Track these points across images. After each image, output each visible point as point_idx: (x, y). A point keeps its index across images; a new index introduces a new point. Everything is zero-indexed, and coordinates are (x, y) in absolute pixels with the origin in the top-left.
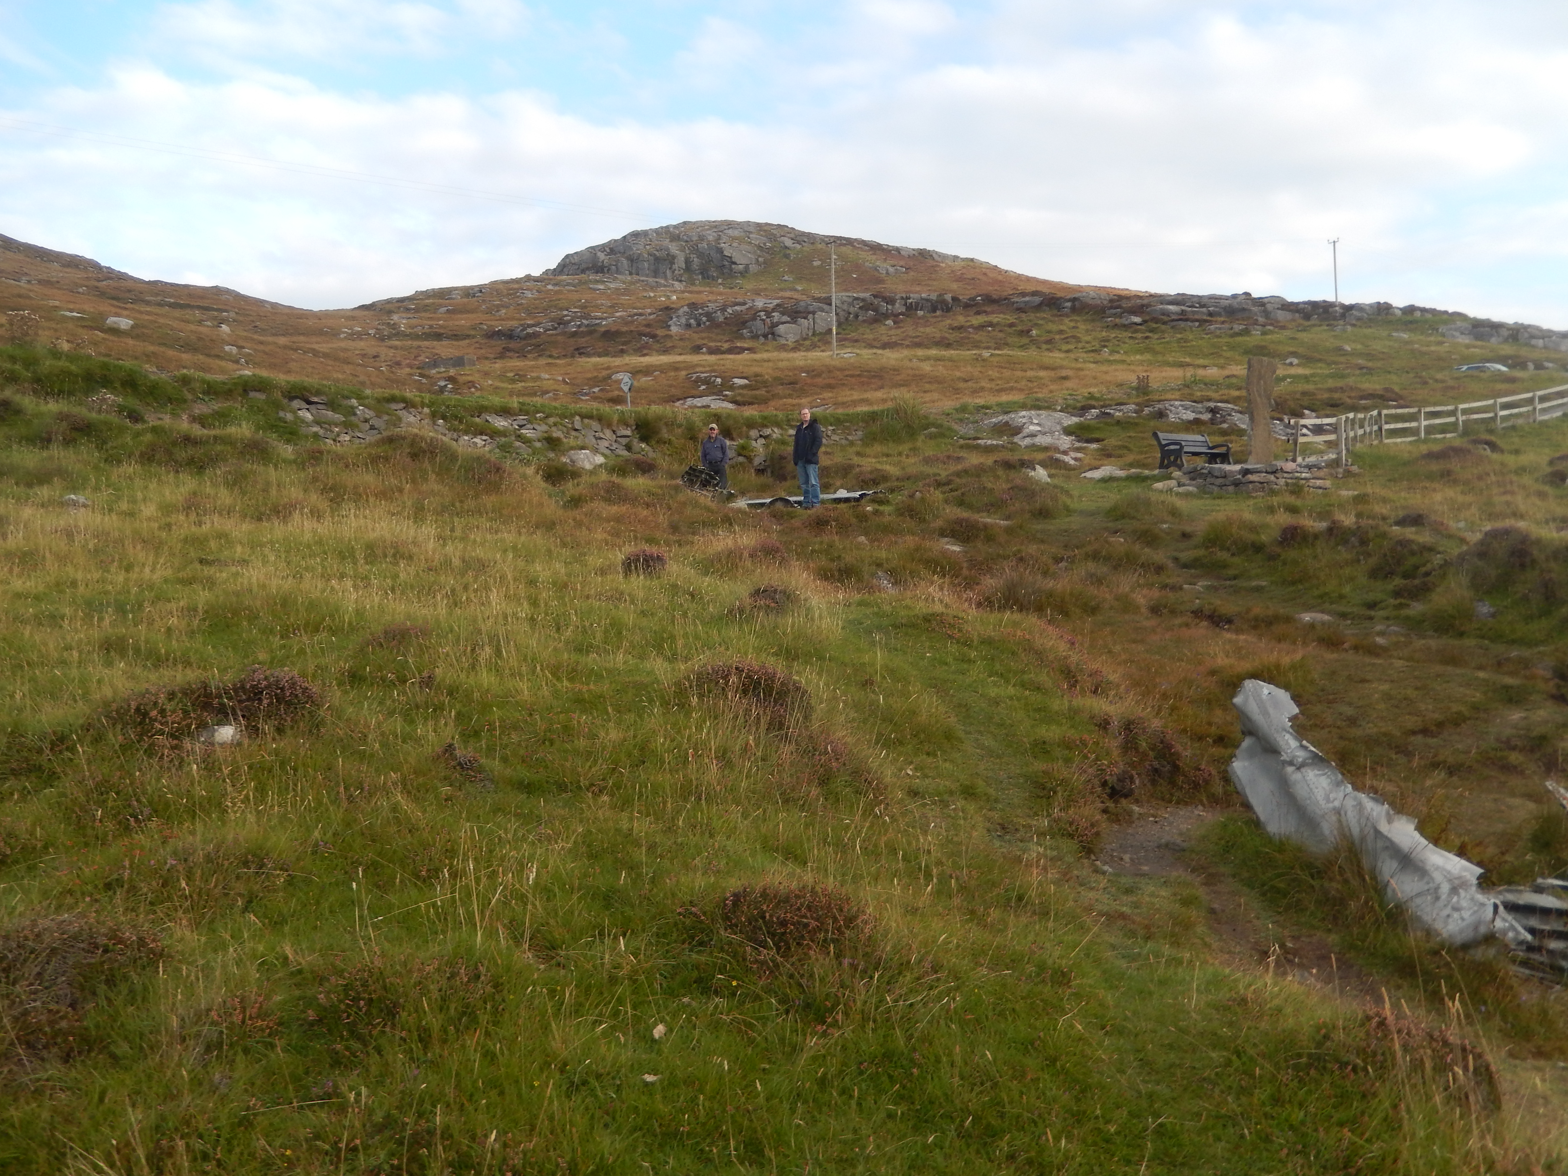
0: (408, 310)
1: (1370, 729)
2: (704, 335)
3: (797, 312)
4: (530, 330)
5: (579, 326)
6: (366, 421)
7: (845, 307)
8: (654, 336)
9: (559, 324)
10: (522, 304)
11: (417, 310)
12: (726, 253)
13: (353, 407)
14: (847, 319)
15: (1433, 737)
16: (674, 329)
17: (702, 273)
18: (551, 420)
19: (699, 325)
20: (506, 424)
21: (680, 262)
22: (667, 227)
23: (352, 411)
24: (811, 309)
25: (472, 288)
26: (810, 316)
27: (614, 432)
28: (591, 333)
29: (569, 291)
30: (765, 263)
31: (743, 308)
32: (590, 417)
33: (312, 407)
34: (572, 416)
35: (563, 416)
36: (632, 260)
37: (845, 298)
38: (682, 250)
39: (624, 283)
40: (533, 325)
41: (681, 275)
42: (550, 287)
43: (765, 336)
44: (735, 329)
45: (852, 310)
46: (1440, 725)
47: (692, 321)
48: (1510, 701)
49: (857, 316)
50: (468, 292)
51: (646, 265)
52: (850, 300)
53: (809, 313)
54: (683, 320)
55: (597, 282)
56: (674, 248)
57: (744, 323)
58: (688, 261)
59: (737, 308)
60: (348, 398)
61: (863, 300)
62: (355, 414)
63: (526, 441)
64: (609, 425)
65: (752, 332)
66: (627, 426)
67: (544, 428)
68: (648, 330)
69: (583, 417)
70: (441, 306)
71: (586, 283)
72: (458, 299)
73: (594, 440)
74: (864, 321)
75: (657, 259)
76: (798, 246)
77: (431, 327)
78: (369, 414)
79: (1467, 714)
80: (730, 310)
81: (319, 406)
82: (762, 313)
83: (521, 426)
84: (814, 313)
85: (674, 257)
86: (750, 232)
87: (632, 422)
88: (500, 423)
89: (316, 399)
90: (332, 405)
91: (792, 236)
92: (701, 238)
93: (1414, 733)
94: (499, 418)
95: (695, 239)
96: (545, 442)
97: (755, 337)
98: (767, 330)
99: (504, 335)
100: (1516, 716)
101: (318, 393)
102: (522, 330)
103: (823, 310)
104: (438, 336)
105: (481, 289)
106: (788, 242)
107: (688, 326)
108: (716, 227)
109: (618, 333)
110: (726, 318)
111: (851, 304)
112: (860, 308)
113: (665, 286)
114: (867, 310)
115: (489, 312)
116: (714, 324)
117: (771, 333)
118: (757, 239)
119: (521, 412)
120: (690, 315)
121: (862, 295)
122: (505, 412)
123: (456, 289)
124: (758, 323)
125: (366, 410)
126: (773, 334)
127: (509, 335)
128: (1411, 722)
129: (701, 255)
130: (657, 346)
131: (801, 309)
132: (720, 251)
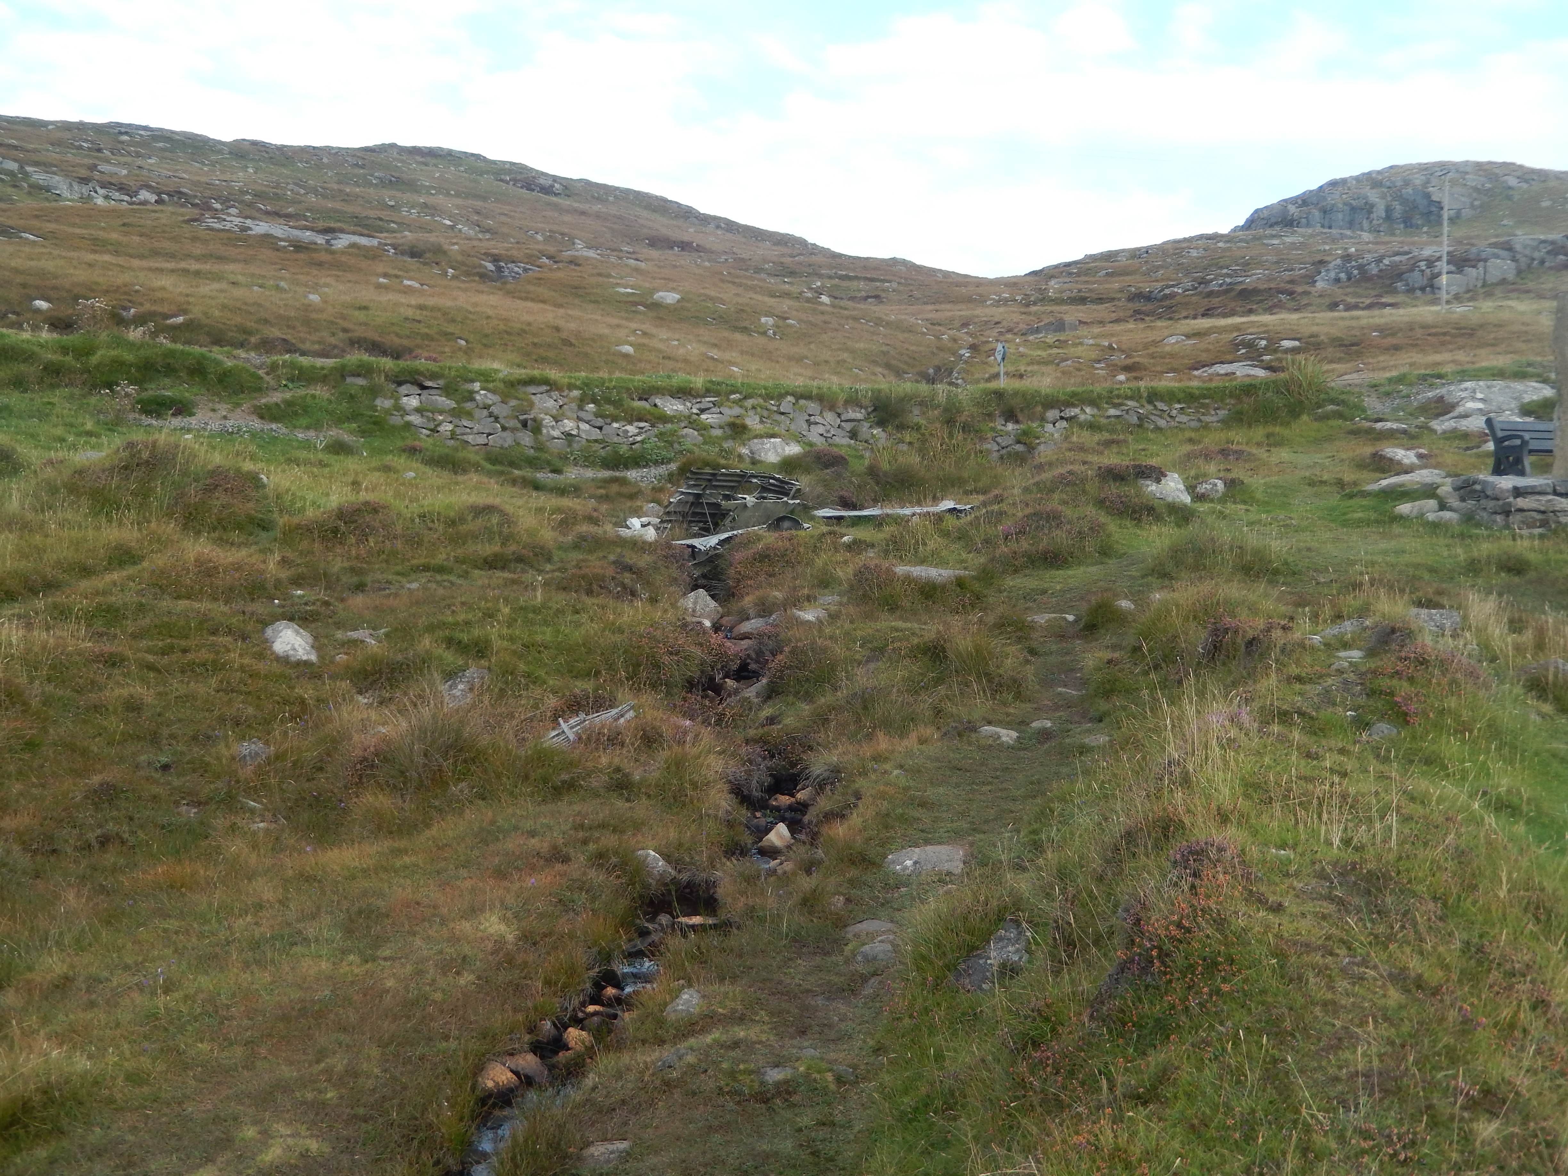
0: (1070, 274)
2: (1349, 290)
3: (1466, 260)
4: (1167, 291)
5: (1221, 285)
6: (486, 407)
7: (1527, 252)
8: (1291, 293)
9: (1200, 284)
10: (1182, 264)
11: (1078, 274)
12: (1434, 198)
13: (472, 392)
14: (1529, 266)
16: (1320, 285)
17: (1405, 222)
18: (749, 403)
19: (1349, 279)
20: (681, 408)
21: (1380, 211)
22: (1370, 173)
23: (470, 396)
24: (1483, 255)
25: (1139, 249)
26: (1481, 264)
27: (839, 415)
28: (1227, 292)
29: (1239, 248)
30: (1481, 206)
31: (1403, 258)
32: (808, 397)
33: (425, 392)
34: (781, 396)
35: (768, 397)
36: (1325, 211)
37: (1530, 242)
38: (1383, 197)
39: (1303, 236)
40: (1173, 286)
41: (1379, 225)
42: (1220, 245)
43: (1423, 289)
44: (1388, 282)
45: (1536, 255)
47: (1343, 276)
49: (1542, 262)
50: (1135, 254)
51: (1340, 216)
52: (1535, 244)
53: (1479, 261)
54: (1332, 275)
55: (1273, 236)
56: (1373, 196)
57: (1399, 276)
58: (1389, 210)
59: (1397, 258)
60: (472, 381)
61: (1553, 243)
62: (473, 400)
63: (703, 428)
64: (832, 408)
65: (1407, 285)
66: (861, 407)
67: (737, 411)
68: (1289, 286)
69: (799, 396)
70: (1102, 269)
71: (1260, 238)
72: (1123, 261)
73: (805, 426)
74: (1551, 268)
75: (1353, 209)
76: (1525, 186)
77: (1080, 291)
78: (491, 398)
80: (1386, 261)
81: (432, 392)
82: (1423, 264)
83: (702, 411)
84: (1485, 260)
85: (1372, 206)
86: (1467, 173)
87: (866, 402)
88: (671, 406)
89: (429, 383)
90: (448, 390)
91: (1519, 174)
92: (1407, 183)
94: (673, 401)
95: (1399, 184)
96: (727, 429)
97: (1411, 290)
98: (1425, 282)
99: (1144, 297)
101: (434, 376)
102: (1160, 292)
103: (1497, 256)
104: (1083, 300)
105: (1147, 250)
106: (1512, 181)
107: (1338, 280)
108: (1426, 169)
109: (1255, 291)
110: (1381, 271)
111: (1536, 248)
112: (1548, 252)
113: (1351, 238)
114: (1557, 254)
115: (1147, 274)
116: (1365, 277)
117: (1431, 286)
118: (1473, 180)
119: (708, 392)
120: (1341, 268)
121: (1551, 237)
122: (682, 393)
123: (1123, 251)
124: (1416, 274)
125: (489, 395)
126: (1432, 286)
127: (1148, 298)
129: (1404, 201)
130: (1292, 304)
131: (1471, 256)
132: (1428, 196)
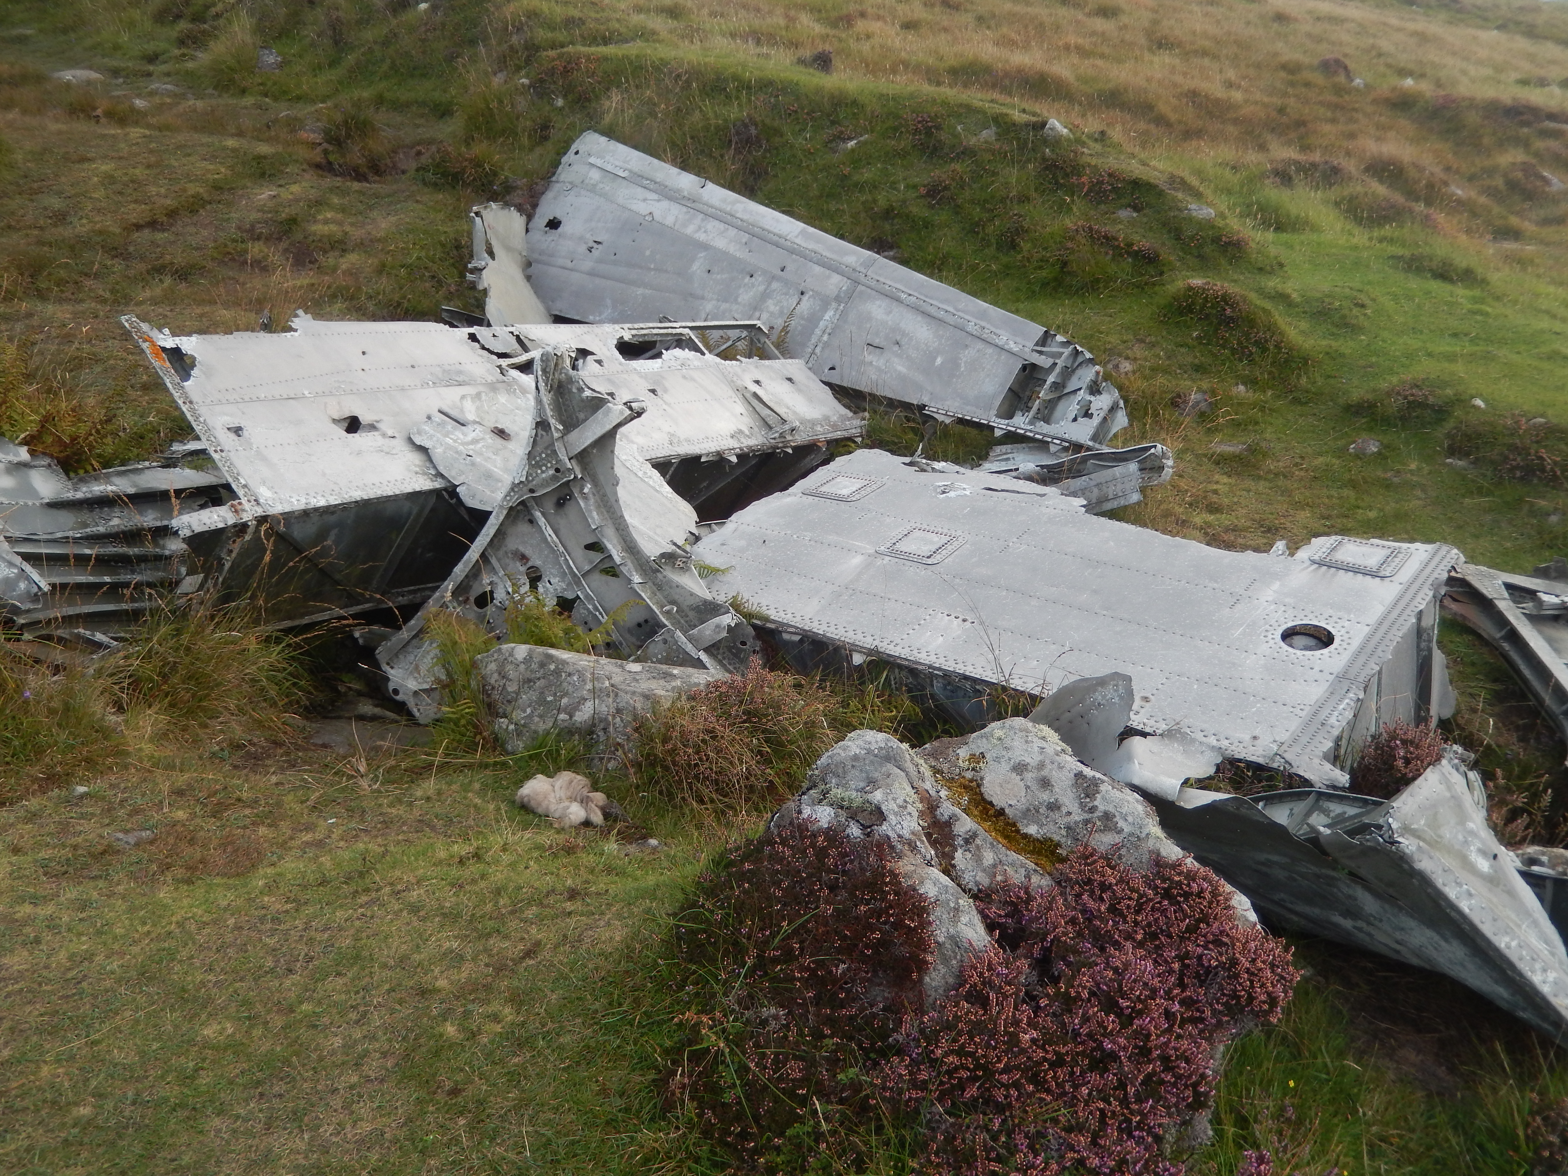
1: (81, 227)
15: (164, 231)
46: (172, 214)
48: (263, 175)
79: (206, 196)
93: (138, 227)
100: (264, 194)
128: (135, 212)
